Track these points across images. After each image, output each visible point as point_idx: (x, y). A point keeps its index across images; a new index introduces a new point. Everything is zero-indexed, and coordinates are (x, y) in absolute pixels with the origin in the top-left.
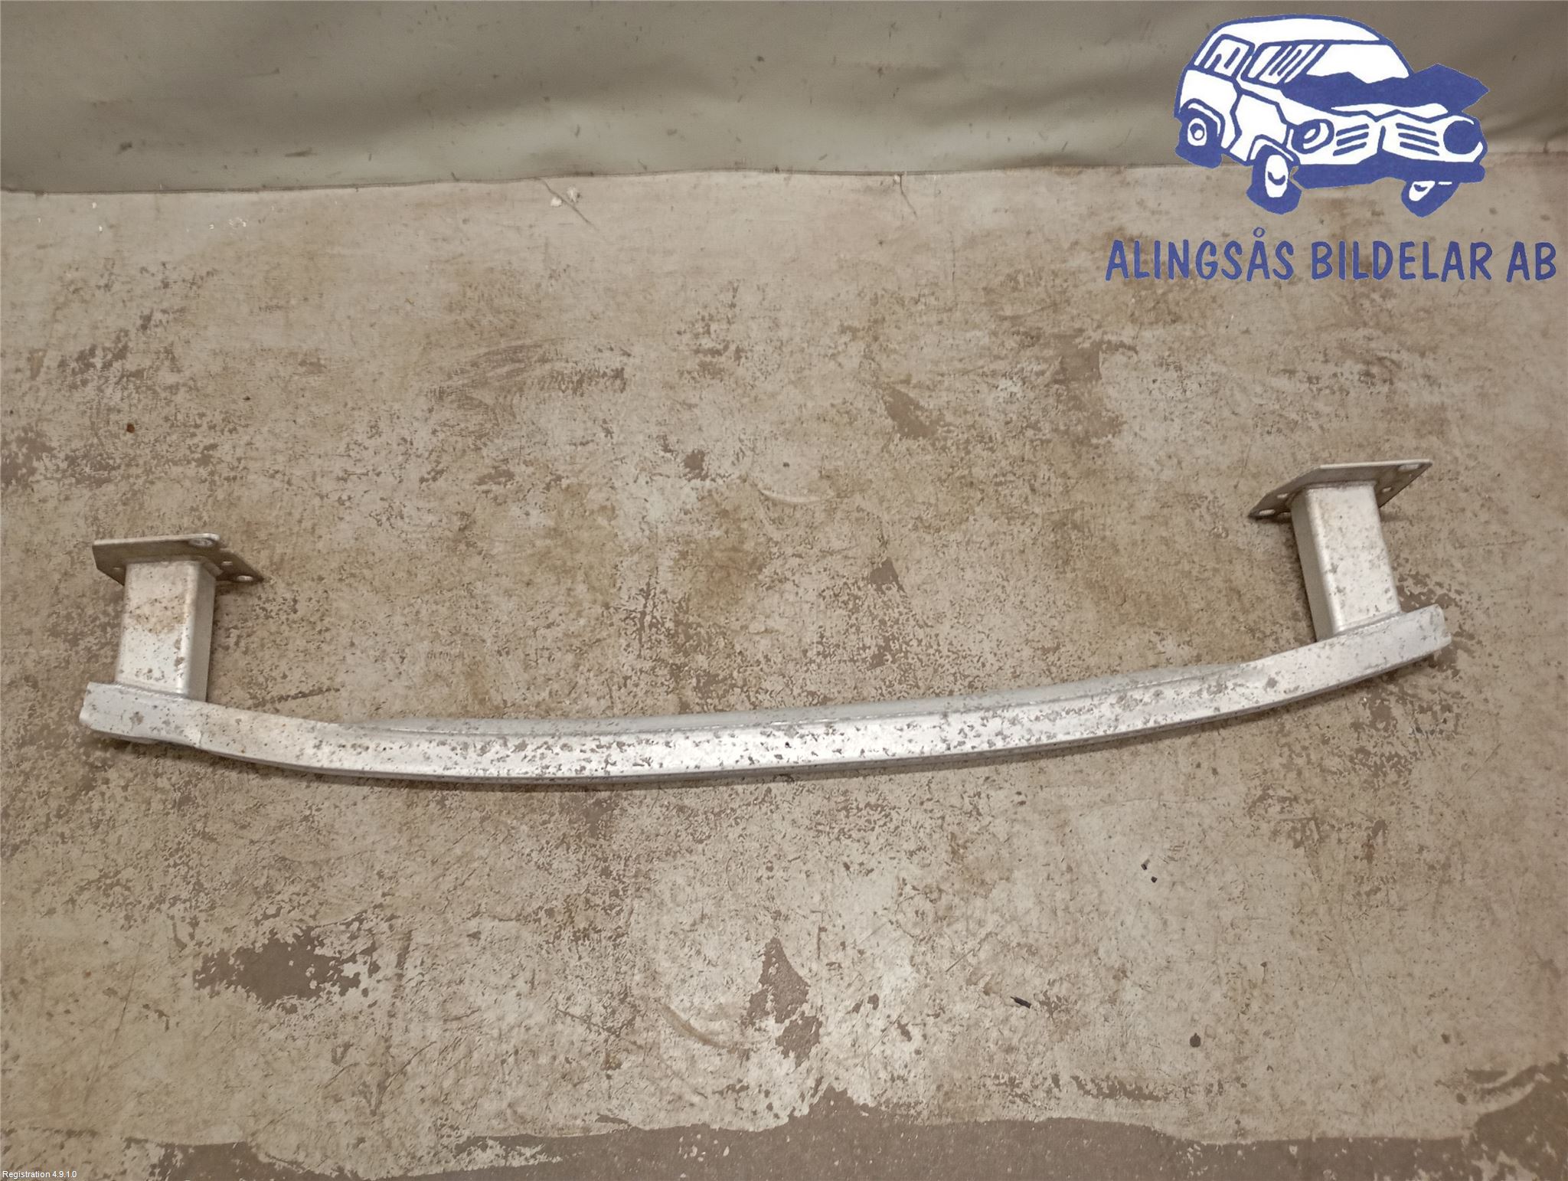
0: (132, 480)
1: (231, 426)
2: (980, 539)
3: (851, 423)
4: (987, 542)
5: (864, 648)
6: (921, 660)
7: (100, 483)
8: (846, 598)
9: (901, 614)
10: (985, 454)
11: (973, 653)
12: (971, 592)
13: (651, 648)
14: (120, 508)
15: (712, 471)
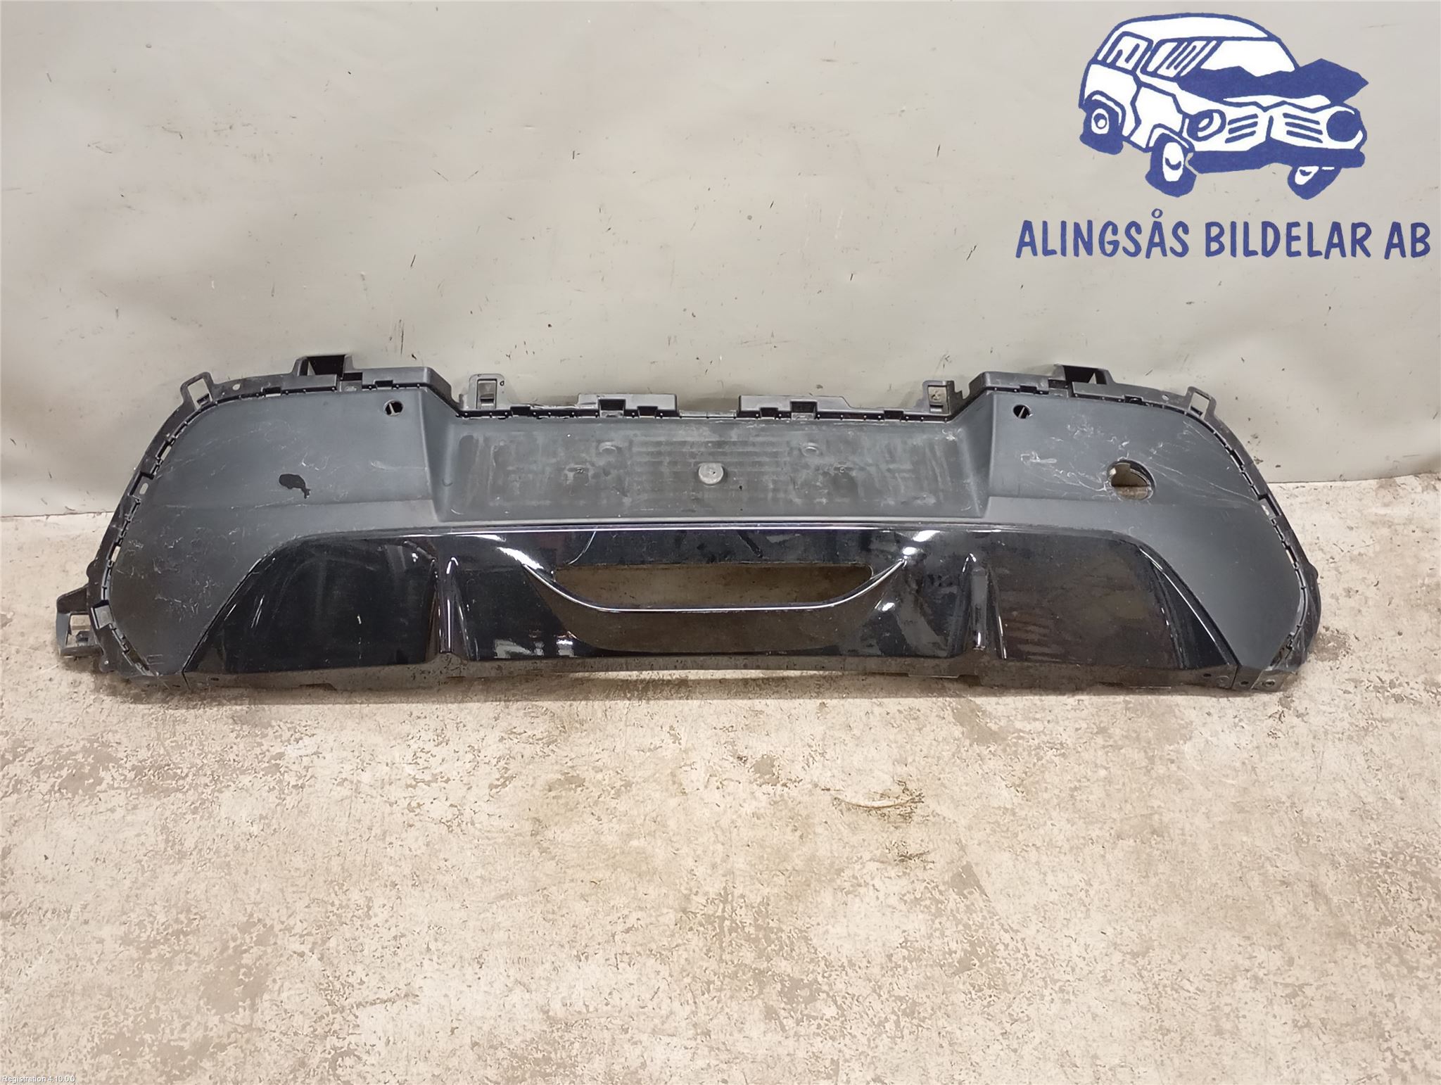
0: (200, 790)
1: (298, 735)
2: (1059, 844)
3: (920, 730)
4: (1066, 847)
5: (951, 952)
6: (1009, 965)
7: (167, 792)
8: (928, 902)
9: (984, 918)
10: (1056, 760)
11: (1062, 957)
12: (1054, 896)
13: (732, 953)
14: (189, 817)
15: (782, 776)
